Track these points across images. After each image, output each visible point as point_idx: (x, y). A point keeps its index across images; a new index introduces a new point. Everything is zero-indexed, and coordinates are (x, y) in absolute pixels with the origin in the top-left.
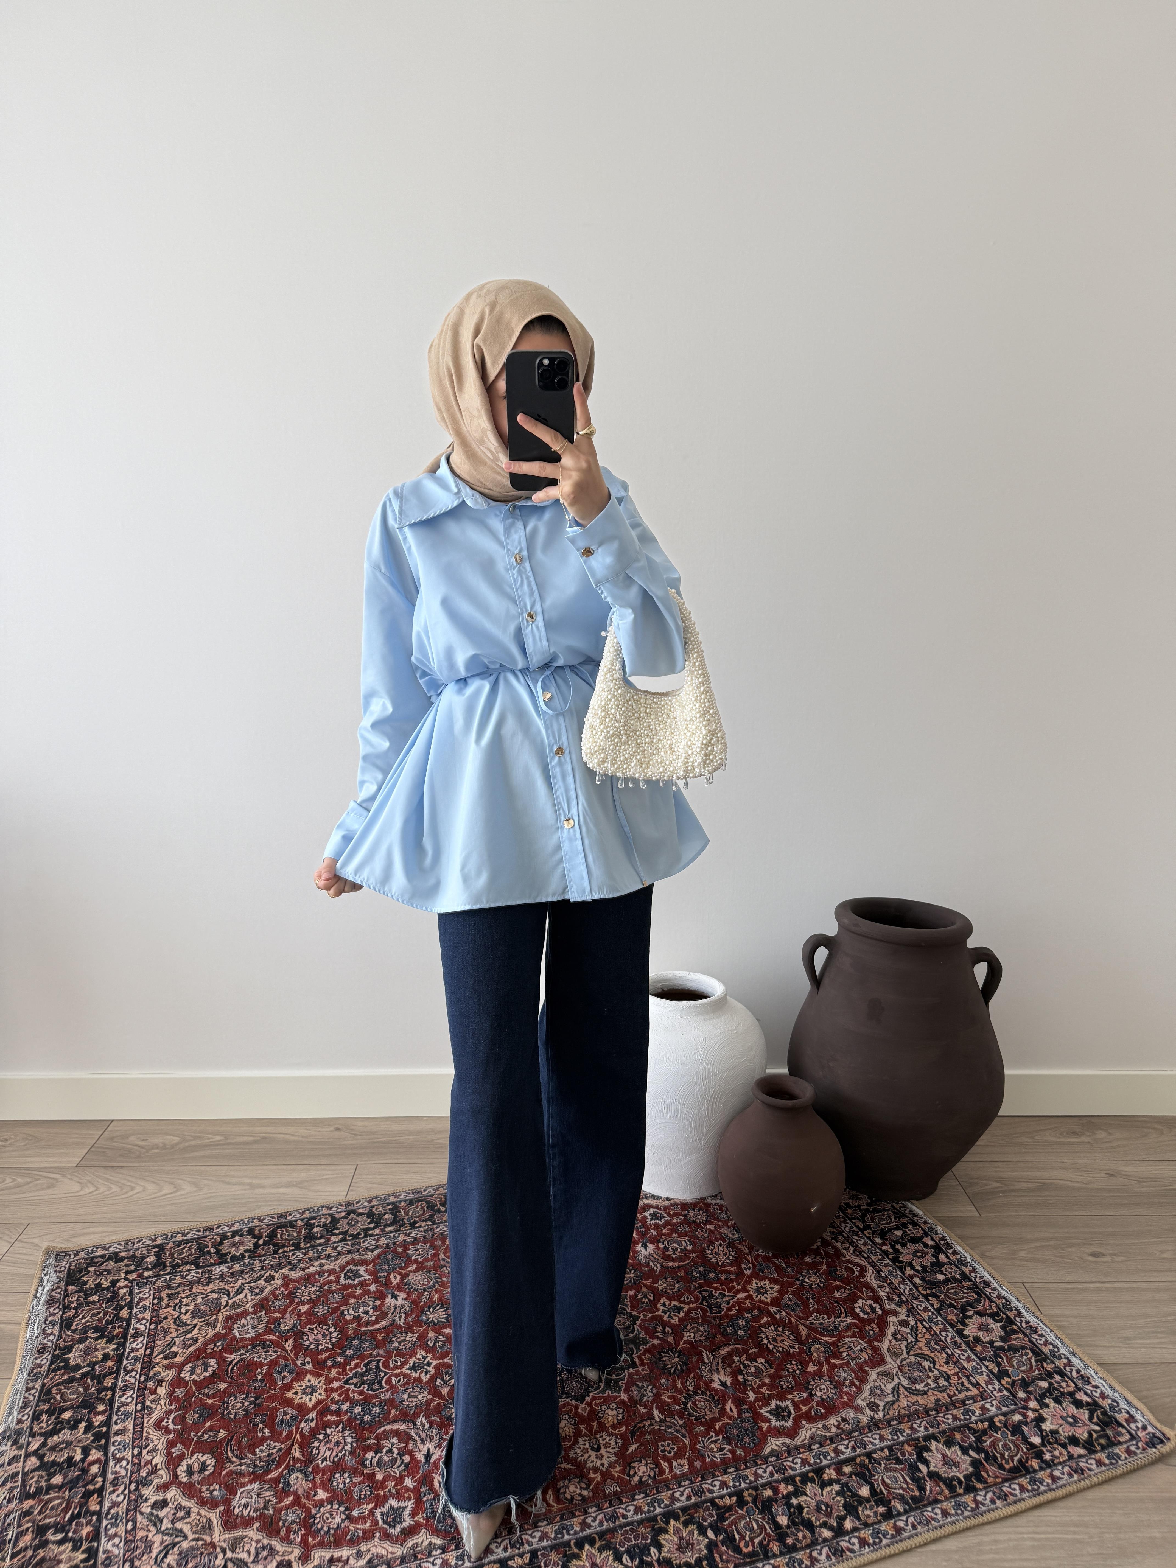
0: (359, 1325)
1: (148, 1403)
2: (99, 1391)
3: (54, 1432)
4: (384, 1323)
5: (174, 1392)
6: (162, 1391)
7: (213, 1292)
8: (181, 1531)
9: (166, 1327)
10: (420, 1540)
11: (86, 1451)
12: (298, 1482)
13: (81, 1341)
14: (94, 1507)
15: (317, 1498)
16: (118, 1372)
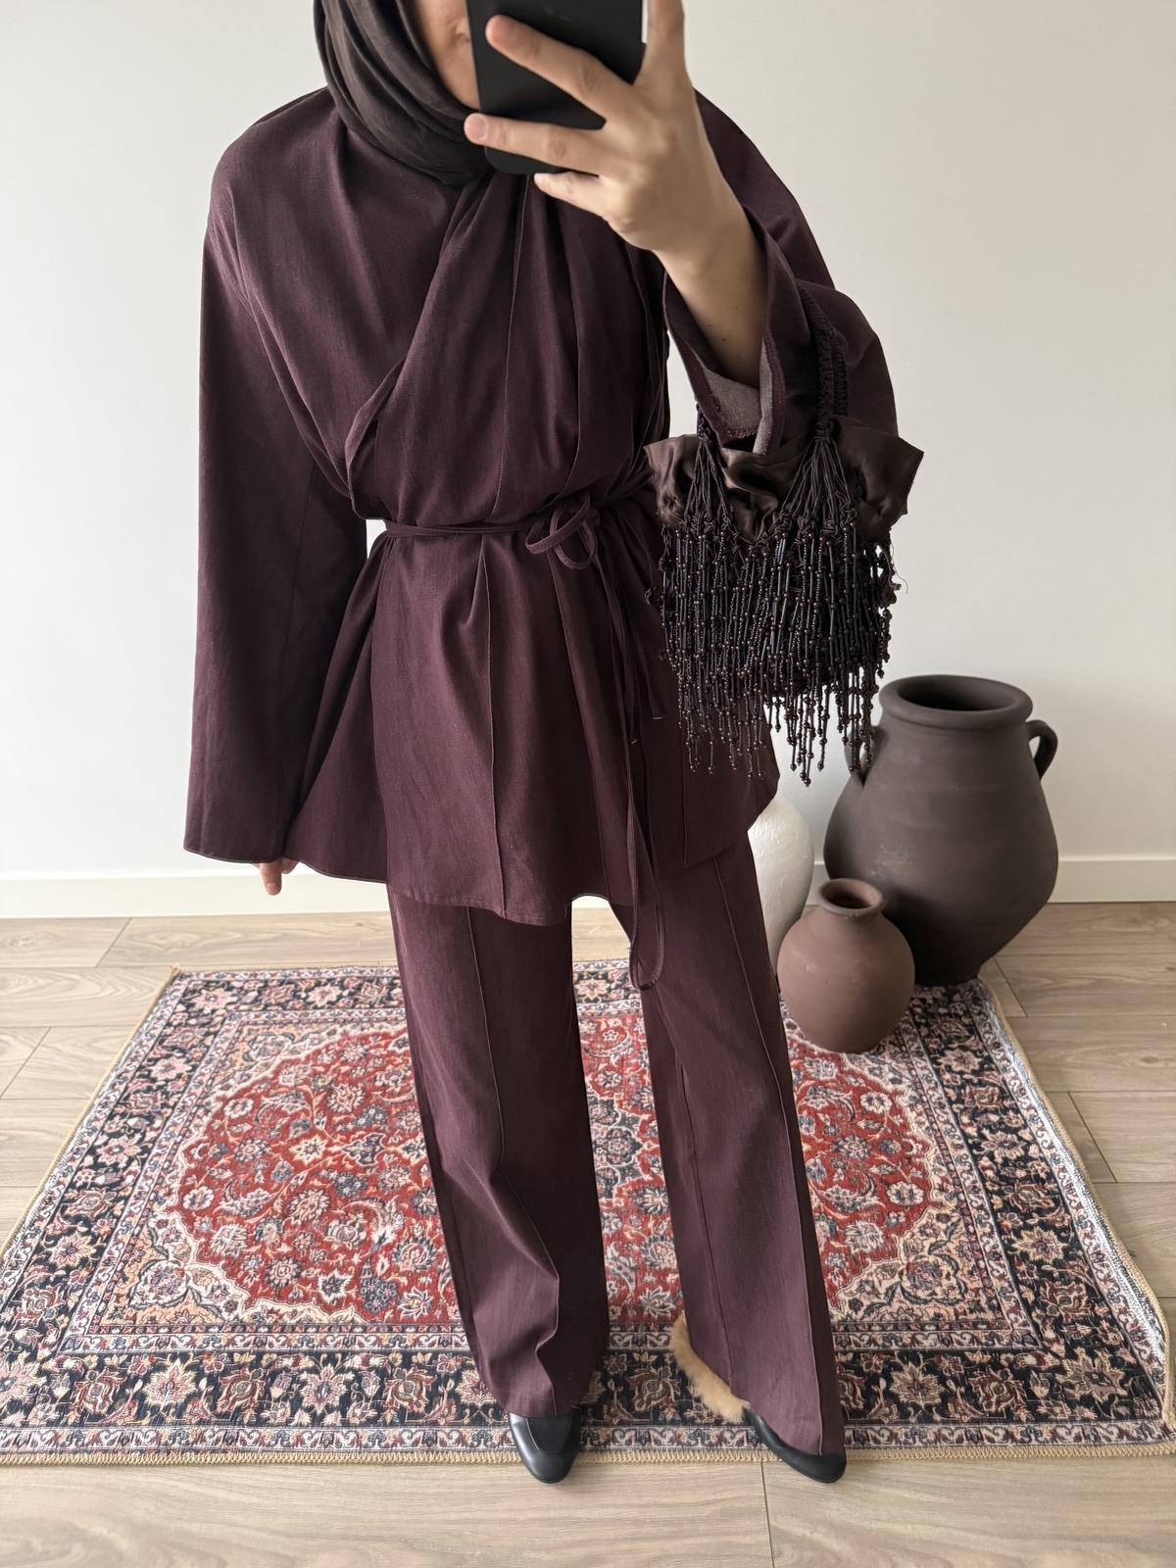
0: (383, 1095)
1: (191, 1127)
2: (164, 1105)
3: (117, 1135)
4: (404, 1098)
5: (212, 1122)
6: (206, 1119)
7: (284, 1034)
8: (167, 1251)
9: (234, 1058)
10: (345, 1315)
11: (131, 1160)
12: (271, 1232)
13: (167, 1057)
14: (117, 1213)
15: (280, 1250)
16: (183, 1092)
